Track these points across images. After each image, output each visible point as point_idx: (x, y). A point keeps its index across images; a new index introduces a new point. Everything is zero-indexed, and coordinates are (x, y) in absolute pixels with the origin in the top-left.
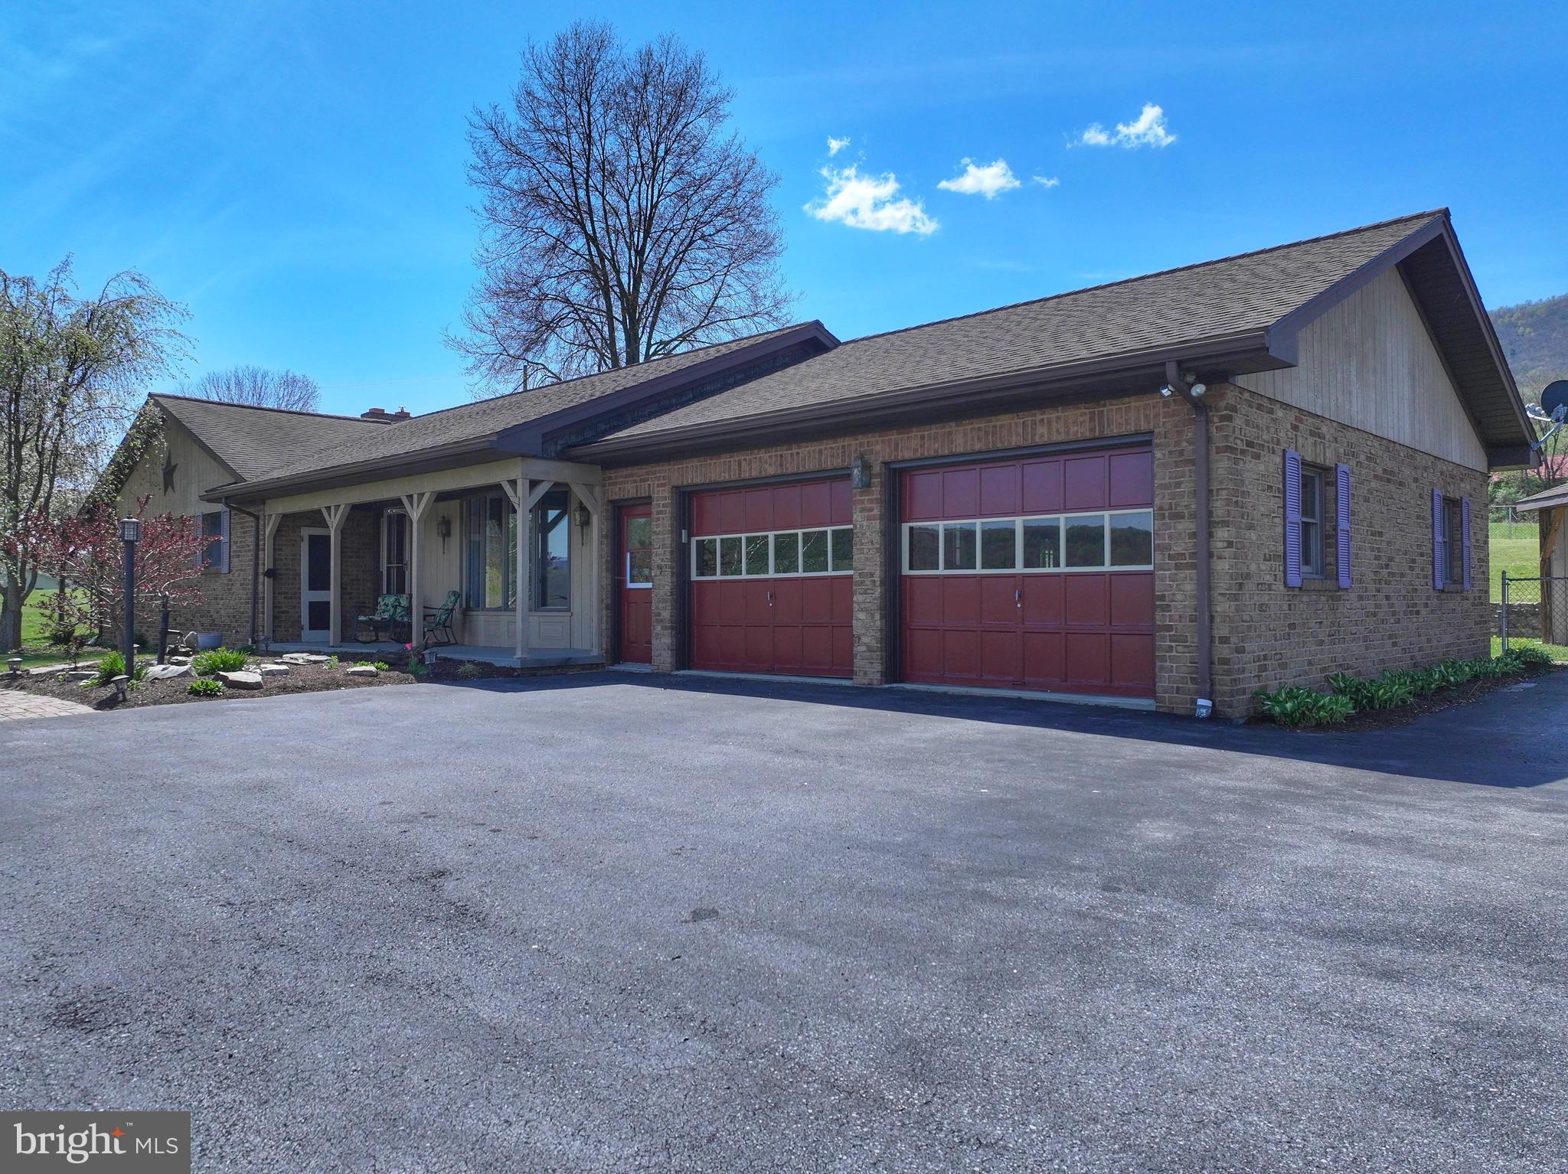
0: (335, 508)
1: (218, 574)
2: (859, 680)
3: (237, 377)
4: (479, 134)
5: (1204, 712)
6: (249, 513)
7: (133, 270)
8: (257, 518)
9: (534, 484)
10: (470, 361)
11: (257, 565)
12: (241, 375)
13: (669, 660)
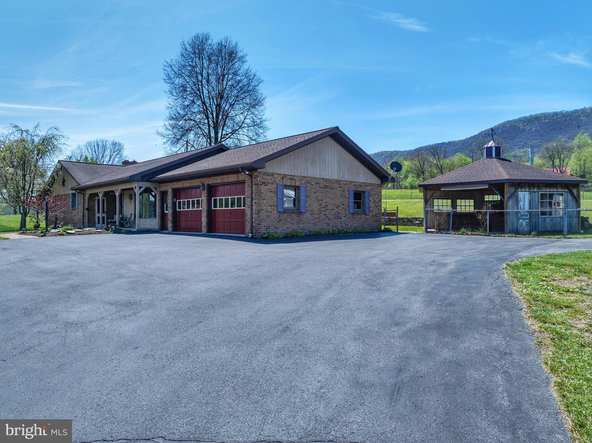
0: (101, 192)
1: (75, 209)
2: (203, 233)
3: (97, 143)
4: (167, 68)
5: (250, 237)
6: (82, 193)
7: (55, 126)
8: (84, 194)
9: (140, 188)
10: (165, 140)
11: (84, 207)
12: (98, 142)
13: (171, 229)
